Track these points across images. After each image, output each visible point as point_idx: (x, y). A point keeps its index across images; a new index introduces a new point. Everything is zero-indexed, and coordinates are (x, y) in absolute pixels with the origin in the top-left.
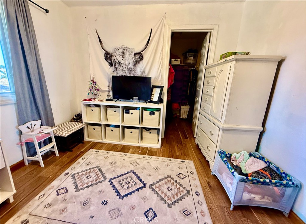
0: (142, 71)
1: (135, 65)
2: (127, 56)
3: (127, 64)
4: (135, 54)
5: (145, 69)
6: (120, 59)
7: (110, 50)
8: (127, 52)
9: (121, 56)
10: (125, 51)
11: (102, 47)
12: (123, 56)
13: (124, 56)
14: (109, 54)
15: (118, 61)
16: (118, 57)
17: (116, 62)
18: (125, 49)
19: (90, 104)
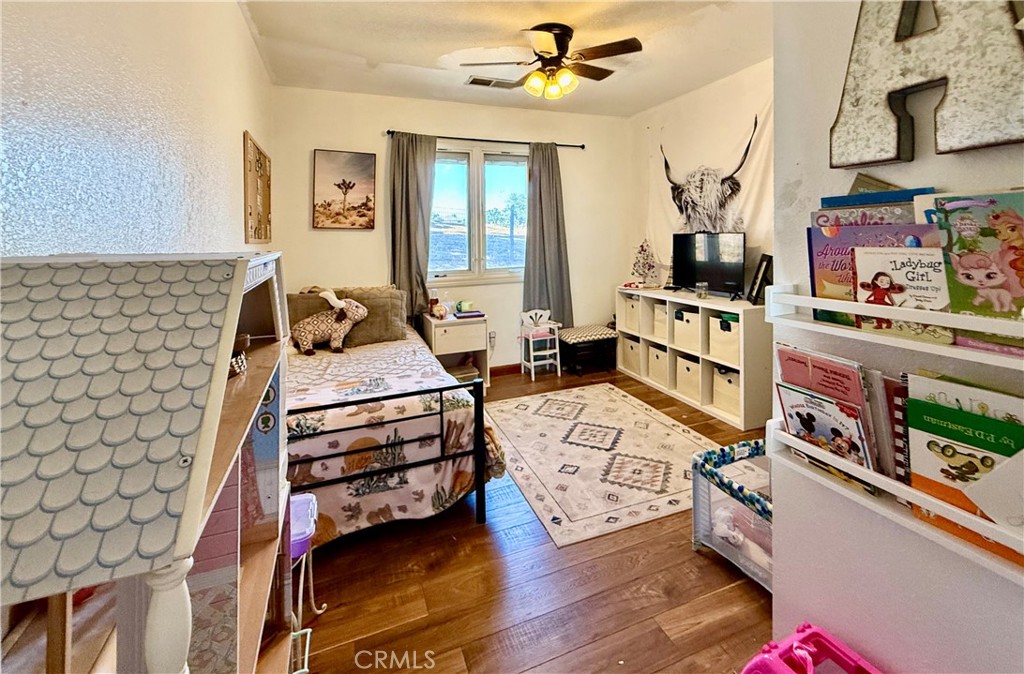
0: (735, 218)
1: (722, 205)
2: (709, 186)
3: (706, 207)
4: (723, 181)
5: (741, 212)
6: (695, 195)
7: (679, 179)
8: (710, 179)
9: (699, 190)
10: (705, 178)
11: (668, 177)
12: (701, 188)
13: (704, 189)
14: (679, 188)
15: (693, 202)
16: (692, 191)
17: (688, 203)
18: (706, 172)
19: (633, 295)
